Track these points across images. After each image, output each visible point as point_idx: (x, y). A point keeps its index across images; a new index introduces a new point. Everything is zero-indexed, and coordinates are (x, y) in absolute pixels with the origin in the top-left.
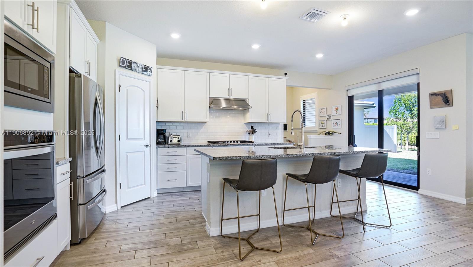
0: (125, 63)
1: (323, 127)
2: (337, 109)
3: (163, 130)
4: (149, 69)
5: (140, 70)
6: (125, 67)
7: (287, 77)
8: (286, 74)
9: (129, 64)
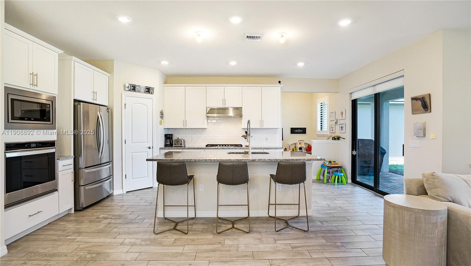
0: (130, 87)
1: (333, 132)
2: (342, 113)
3: (169, 135)
4: (151, 89)
5: (143, 91)
6: (130, 90)
7: (281, 85)
8: (280, 82)
9: (133, 88)
